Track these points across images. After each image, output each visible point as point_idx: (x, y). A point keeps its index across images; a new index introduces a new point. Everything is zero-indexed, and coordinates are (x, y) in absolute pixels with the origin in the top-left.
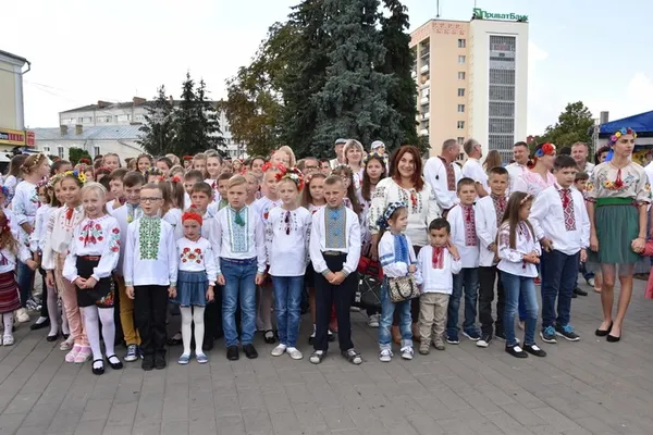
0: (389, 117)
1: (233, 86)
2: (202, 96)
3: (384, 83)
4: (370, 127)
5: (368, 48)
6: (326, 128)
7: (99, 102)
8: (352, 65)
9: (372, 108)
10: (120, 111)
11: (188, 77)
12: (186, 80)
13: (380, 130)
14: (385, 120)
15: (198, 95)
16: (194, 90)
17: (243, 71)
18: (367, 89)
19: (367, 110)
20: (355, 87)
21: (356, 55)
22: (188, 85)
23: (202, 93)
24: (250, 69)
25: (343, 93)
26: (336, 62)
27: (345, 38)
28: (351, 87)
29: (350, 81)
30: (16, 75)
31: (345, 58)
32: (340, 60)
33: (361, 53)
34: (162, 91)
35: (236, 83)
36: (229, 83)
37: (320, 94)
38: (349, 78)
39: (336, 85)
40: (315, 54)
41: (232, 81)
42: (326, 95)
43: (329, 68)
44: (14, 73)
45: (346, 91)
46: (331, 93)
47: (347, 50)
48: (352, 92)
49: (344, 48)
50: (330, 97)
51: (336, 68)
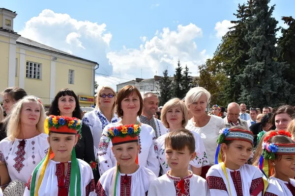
0: (283, 87)
1: (203, 70)
2: (187, 75)
3: (280, 67)
4: (270, 93)
5: (269, 48)
6: (245, 94)
7: (137, 79)
8: (260, 58)
9: (272, 82)
10: (147, 84)
11: (179, 65)
12: (177, 67)
13: (277, 94)
14: (280, 89)
15: (185, 75)
16: (182, 73)
17: (209, 61)
18: (269, 71)
19: (269, 83)
20: (261, 70)
21: (262, 52)
22: (179, 70)
23: (186, 73)
24: (212, 60)
25: (254, 74)
26: (251, 57)
27: (256, 44)
28: (259, 71)
29: (259, 67)
30: (93, 71)
31: (256, 55)
32: (253, 56)
33: (265, 52)
34: (165, 74)
35: (204, 68)
36: (200, 69)
37: (241, 75)
38: (258, 66)
39: (250, 70)
40: (242, 53)
41: (202, 67)
42: (244, 75)
43: (247, 61)
44: (91, 69)
45: (256, 73)
46: (247, 75)
47: (257, 51)
48: (260, 74)
49: (255, 49)
50: (247, 77)
51: (251, 60)
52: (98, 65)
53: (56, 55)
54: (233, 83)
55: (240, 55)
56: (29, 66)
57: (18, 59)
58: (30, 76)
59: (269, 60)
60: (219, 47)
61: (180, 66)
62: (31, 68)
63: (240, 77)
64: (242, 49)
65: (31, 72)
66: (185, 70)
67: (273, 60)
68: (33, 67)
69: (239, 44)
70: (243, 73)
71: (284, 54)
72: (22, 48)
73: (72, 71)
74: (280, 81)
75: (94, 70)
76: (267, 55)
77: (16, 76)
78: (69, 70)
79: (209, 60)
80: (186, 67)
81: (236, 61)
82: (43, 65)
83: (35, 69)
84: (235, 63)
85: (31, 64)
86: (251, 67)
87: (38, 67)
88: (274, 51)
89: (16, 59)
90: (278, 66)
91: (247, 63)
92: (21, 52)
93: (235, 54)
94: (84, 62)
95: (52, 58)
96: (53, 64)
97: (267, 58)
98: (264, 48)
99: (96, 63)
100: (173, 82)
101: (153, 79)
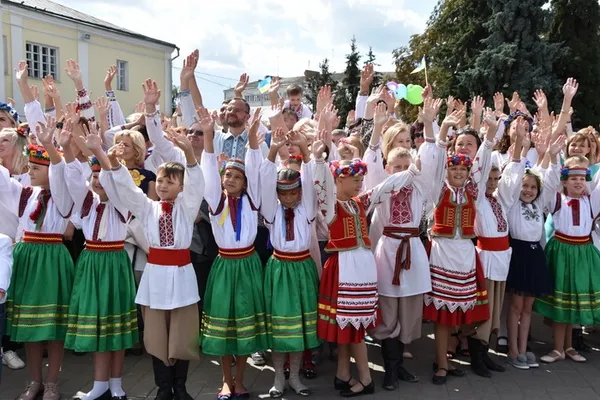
1: (402, 59)
2: (371, 69)
3: (548, 54)
5: (530, 14)
8: (511, 35)
11: (353, 48)
12: (350, 52)
17: (416, 40)
18: (527, 62)
20: (510, 61)
21: (514, 23)
22: (353, 59)
23: (370, 66)
24: (424, 38)
25: (496, 70)
26: (491, 33)
27: (502, 4)
28: (505, 62)
29: (506, 54)
30: (167, 62)
31: (502, 28)
32: (497, 29)
33: (521, 21)
34: (324, 68)
35: (405, 55)
36: (397, 56)
37: (470, 71)
38: (505, 51)
39: (488, 60)
40: (474, 24)
41: (401, 52)
42: (474, 72)
43: (483, 41)
44: (164, 59)
45: (500, 67)
46: (482, 70)
47: (503, 19)
48: (507, 68)
49: (500, 16)
50: (481, 74)
51: (491, 40)
52: (178, 49)
53: (87, 30)
54: (456, 88)
55: (471, 29)
56: (32, 53)
57: (8, 38)
58: (36, 73)
59: (528, 40)
60: (438, 8)
61: (356, 51)
62: (36, 57)
63: (467, 75)
64: (477, 16)
65: (36, 65)
66: (368, 58)
67: (537, 39)
68: (41, 54)
69: (471, 4)
70: (473, 67)
71: (564, 25)
72: (13, 14)
73: (123, 64)
74: (547, 83)
75: (170, 61)
76: (524, 28)
77: (6, 73)
78: (118, 61)
79: (416, 36)
80: (371, 53)
81: (463, 41)
82: (61, 50)
83: (44, 59)
84: (460, 45)
85: (36, 48)
86: (490, 55)
87: (52, 53)
88: (540, 20)
89: (4, 37)
90: (545, 52)
91: (484, 47)
92: (12, 22)
93: (462, 26)
94: (149, 43)
95: (79, 35)
96: (83, 47)
97: (525, 33)
98: (518, 13)
99: (174, 46)
100: (340, 84)
101: (302, 78)
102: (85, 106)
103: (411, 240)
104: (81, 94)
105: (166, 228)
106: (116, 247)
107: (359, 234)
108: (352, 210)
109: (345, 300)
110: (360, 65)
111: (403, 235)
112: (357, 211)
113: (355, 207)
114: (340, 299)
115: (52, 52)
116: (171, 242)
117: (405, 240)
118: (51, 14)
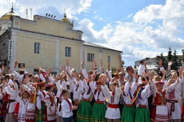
2: (175, 55)
7: (146, 58)
22: (170, 52)
34: (162, 55)
36: (183, 51)
52: (123, 53)
53: (101, 49)
56: (89, 55)
57: (84, 53)
58: (90, 60)
61: (171, 50)
65: (90, 58)
66: (174, 52)
68: (91, 56)
73: (109, 57)
75: (121, 55)
80: (175, 51)
82: (95, 54)
85: (91, 55)
92: (85, 49)
95: (99, 51)
96: (100, 54)
99: (121, 52)
100: (166, 59)
101: (156, 58)
102: (96, 69)
103: (175, 103)
104: (96, 66)
105: (112, 99)
106: (102, 103)
107: (162, 101)
108: (161, 95)
109: (158, 119)
110: (172, 54)
111: (172, 102)
112: (162, 95)
113: (162, 94)
114: (156, 118)
115: (93, 55)
116: (113, 103)
117: (173, 104)
118: (93, 46)
